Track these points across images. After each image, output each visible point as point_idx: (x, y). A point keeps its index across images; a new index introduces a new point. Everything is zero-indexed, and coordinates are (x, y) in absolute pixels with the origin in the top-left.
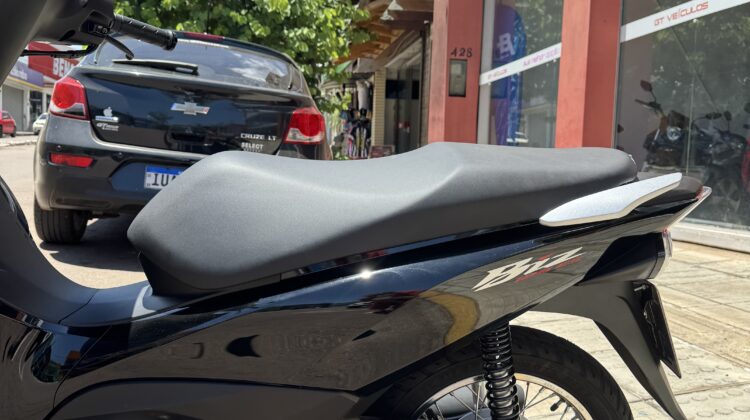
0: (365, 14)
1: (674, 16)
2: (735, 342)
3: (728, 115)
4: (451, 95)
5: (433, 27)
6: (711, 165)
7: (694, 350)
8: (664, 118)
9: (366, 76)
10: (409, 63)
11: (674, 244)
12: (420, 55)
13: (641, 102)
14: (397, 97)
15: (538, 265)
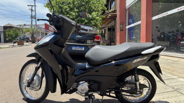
0: (104, 17)
1: (162, 15)
2: (174, 72)
3: (173, 32)
4: (121, 31)
5: (117, 18)
6: (170, 41)
7: (166, 73)
8: (161, 33)
9: (104, 28)
10: (112, 25)
11: (161, 56)
12: (114, 23)
13: (156, 31)
14: (110, 31)
15: (141, 59)
